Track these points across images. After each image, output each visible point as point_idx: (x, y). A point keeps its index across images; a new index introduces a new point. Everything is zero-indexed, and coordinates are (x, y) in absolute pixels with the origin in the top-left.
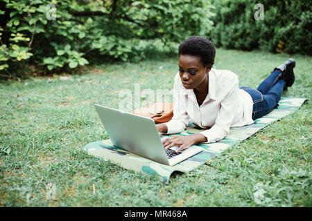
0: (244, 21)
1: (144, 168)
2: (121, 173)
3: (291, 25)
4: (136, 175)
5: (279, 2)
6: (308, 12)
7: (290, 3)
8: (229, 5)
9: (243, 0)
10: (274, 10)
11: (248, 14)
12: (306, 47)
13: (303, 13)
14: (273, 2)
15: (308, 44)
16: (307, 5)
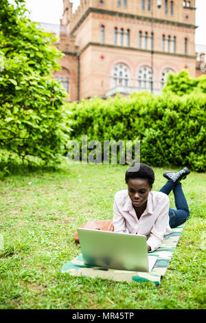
0: (93, 134)
1: (134, 279)
2: (117, 285)
3: (137, 139)
4: (131, 284)
5: (124, 119)
6: (151, 129)
7: (134, 121)
8: (75, 117)
9: (90, 115)
10: (121, 125)
11: (96, 127)
12: (151, 160)
13: (147, 130)
14: (120, 118)
15: (153, 157)
16: (149, 123)
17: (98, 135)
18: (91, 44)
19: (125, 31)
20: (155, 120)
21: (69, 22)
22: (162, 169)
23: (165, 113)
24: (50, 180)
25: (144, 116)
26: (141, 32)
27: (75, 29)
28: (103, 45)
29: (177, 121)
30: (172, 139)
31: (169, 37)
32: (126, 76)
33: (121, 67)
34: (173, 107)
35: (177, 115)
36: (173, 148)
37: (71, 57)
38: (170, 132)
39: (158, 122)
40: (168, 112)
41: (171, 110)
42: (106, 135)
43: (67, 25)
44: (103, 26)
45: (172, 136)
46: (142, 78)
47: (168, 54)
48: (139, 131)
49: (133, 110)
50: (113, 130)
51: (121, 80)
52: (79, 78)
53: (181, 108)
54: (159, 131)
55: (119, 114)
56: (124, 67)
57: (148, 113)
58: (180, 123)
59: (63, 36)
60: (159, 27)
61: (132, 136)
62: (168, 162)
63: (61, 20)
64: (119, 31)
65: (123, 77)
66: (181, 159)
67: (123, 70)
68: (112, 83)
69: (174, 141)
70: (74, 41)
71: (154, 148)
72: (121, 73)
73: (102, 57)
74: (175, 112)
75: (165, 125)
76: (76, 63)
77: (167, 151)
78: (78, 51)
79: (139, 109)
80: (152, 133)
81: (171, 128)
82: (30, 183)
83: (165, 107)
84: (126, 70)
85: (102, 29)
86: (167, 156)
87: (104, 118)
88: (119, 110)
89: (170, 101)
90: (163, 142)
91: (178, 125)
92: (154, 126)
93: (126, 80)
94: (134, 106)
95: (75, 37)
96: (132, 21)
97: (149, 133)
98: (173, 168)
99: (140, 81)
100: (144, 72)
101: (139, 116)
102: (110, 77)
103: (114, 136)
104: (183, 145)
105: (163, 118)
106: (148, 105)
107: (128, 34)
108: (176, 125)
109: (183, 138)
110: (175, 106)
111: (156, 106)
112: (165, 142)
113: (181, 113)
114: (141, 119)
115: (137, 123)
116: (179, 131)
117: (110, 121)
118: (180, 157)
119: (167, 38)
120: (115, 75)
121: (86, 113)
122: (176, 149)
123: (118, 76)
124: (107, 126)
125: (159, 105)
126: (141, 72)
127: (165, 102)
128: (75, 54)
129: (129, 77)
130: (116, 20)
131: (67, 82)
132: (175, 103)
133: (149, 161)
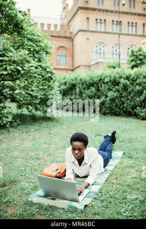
0: (76, 95)
1: (69, 206)
2: (58, 210)
3: (103, 98)
4: (66, 210)
5: (95, 85)
6: (112, 92)
7: (101, 86)
8: (65, 84)
9: (74, 82)
10: (93, 89)
11: (78, 90)
12: (112, 111)
13: (109, 92)
14: (92, 85)
15: (113, 110)
16: (111, 88)
17: (79, 95)
18: (80, 31)
19: (103, 21)
20: (115, 85)
21: (66, 16)
22: (119, 117)
23: (121, 81)
24: (45, 127)
25: (107, 83)
26: (113, 21)
27: (70, 21)
28: (88, 31)
29: (128, 87)
30: (126, 98)
31: (132, 23)
32: (104, 51)
33: (100, 45)
34: (126, 78)
35: (128, 83)
36: (126, 104)
37: (68, 39)
38: (124, 93)
39: (117, 87)
40: (122, 81)
41: (124, 79)
42: (84, 95)
43: (65, 18)
44: (88, 18)
45: (125, 96)
46: (114, 52)
47: (132, 35)
48: (105, 93)
49: (101, 79)
50: (88, 92)
51: (100, 54)
52: (73, 53)
53: (131, 78)
54: (117, 93)
55: (92, 82)
56: (102, 45)
57: (110, 81)
58: (130, 88)
59: (62, 26)
60: (125, 17)
61: (100, 96)
62: (123, 113)
63: (61, 15)
64: (99, 21)
65: (102, 51)
66: (131, 111)
67: (101, 47)
68: (95, 56)
69: (127, 100)
70: (69, 29)
71: (114, 104)
72: (100, 49)
73: (88, 39)
74: (127, 81)
75: (121, 89)
76: (71, 43)
77: (122, 106)
78: (72, 36)
79: (105, 78)
80: (112, 94)
81: (125, 91)
82: (32, 130)
83: (120, 78)
84: (103, 47)
85: (87, 20)
86: (122, 109)
87: (82, 84)
88: (92, 79)
89: (124, 74)
90: (120, 100)
91: (129, 89)
92: (114, 89)
93: (104, 54)
94: (101, 77)
95: (70, 26)
96: (107, 14)
97: (111, 94)
98: (126, 117)
99: (113, 54)
100: (115, 48)
101: (104, 83)
102: (93, 52)
103: (89, 96)
104: (132, 102)
105: (120, 85)
106: (110, 76)
107: (105, 23)
108: (127, 89)
109: (132, 98)
110: (127, 77)
111: (115, 76)
112: (121, 100)
113: (131, 81)
114: (106, 85)
115: (104, 88)
116: (130, 93)
117: (86, 86)
118: (131, 109)
119: (131, 24)
120: (97, 50)
121: (72, 81)
122: (128, 104)
123: (98, 51)
124: (85, 89)
125: (117, 76)
126: (113, 48)
127: (121, 74)
128: (70, 38)
129: (105, 52)
130: (97, 14)
131: (66, 56)
132: (127, 75)
133: (111, 112)
